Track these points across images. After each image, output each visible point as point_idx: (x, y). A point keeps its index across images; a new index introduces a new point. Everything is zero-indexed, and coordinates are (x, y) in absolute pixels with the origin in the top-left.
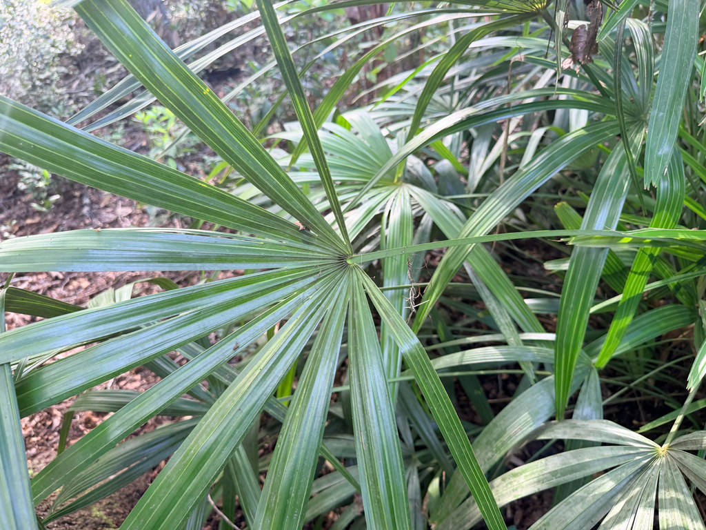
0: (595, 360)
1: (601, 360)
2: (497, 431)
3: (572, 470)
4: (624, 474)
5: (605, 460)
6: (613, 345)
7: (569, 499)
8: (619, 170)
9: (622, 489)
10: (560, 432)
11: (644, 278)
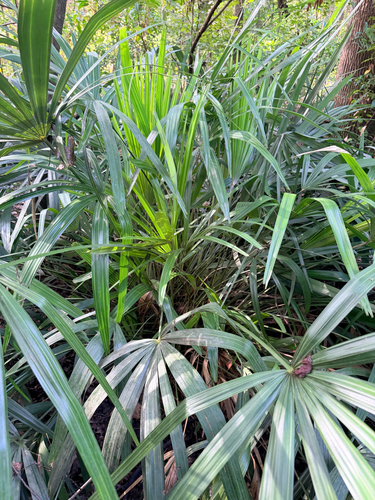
0: (115, 320)
1: (119, 318)
2: (77, 377)
3: (123, 371)
4: (146, 359)
5: (137, 358)
6: (122, 310)
7: (127, 385)
8: (101, 217)
9: (149, 366)
10: (111, 359)
11: (126, 269)
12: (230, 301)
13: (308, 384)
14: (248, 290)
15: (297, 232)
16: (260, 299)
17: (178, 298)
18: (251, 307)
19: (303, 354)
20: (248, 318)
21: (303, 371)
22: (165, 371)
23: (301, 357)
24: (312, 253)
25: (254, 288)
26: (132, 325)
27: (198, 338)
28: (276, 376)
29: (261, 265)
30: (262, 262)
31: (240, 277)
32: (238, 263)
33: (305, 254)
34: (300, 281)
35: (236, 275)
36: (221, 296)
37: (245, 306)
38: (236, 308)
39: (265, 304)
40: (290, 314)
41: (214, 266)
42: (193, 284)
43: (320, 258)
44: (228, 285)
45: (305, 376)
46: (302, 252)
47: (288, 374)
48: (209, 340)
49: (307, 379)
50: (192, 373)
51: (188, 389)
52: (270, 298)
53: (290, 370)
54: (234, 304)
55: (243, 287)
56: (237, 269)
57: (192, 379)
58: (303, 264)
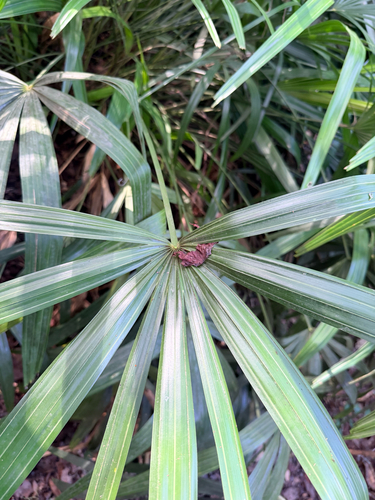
12: (161, 97)
13: (186, 279)
14: (188, 96)
15: (287, 65)
16: (196, 116)
17: (103, 54)
18: (179, 118)
19: (205, 238)
20: (168, 129)
21: (191, 259)
22: (12, 137)
23: (200, 239)
24: (284, 101)
25: (196, 98)
26: (26, 48)
27: (80, 118)
28: (150, 243)
29: (223, 75)
30: (226, 72)
31: (188, 74)
32: (198, 55)
33: (277, 94)
34: (250, 122)
35: (184, 68)
36: (152, 83)
37: (174, 112)
38: (162, 109)
39: (197, 124)
40: (216, 152)
41: (166, 39)
42: (128, 45)
43: (289, 112)
44: (169, 74)
45: (189, 267)
46: (275, 91)
47: (169, 249)
48: (94, 131)
49: (188, 272)
50: (48, 160)
51: (31, 178)
52: (206, 120)
53: (175, 245)
54: (163, 102)
55: (185, 89)
56: (190, 61)
57: (44, 168)
58: (266, 104)
